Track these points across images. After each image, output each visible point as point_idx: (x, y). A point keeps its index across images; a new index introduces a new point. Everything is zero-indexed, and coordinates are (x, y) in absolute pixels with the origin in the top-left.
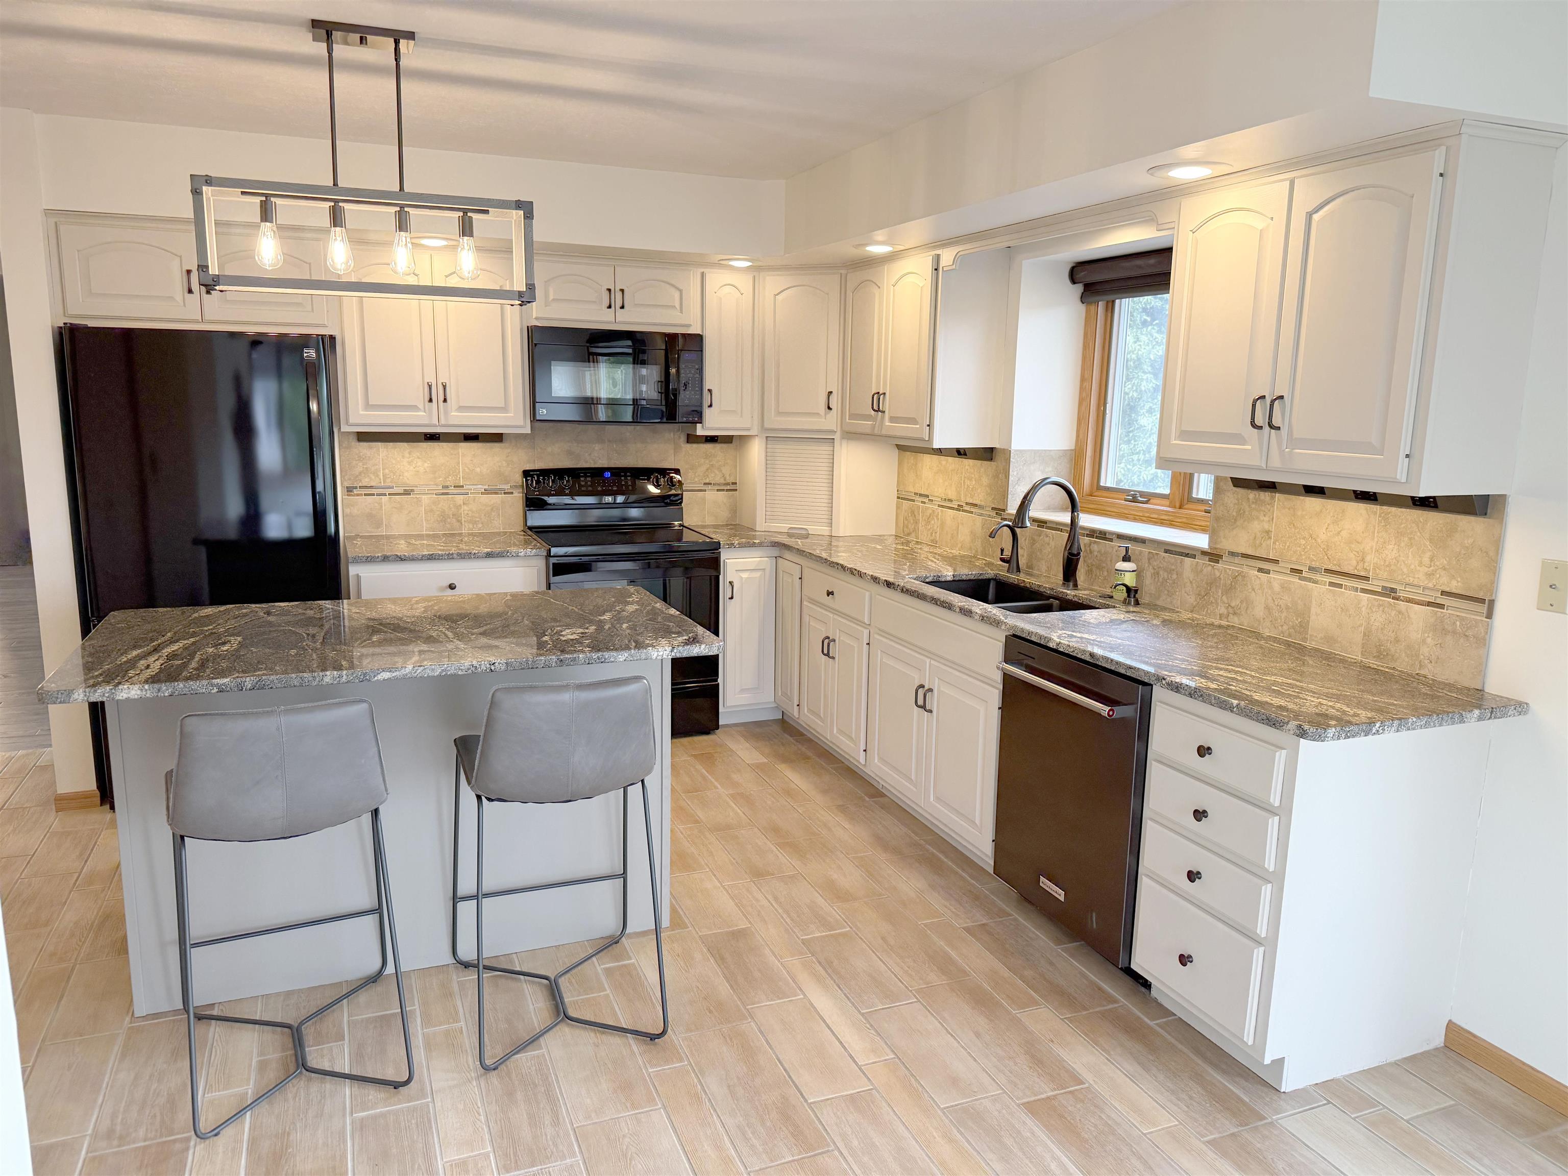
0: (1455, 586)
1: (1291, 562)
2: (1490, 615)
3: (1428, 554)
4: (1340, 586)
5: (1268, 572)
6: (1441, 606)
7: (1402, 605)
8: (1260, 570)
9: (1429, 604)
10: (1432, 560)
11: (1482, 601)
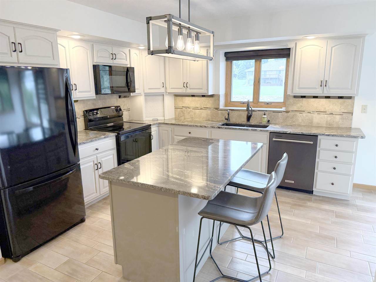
0: (345, 111)
1: (307, 111)
2: (352, 115)
3: (340, 106)
4: (320, 114)
5: (302, 113)
6: (343, 115)
7: (334, 116)
8: (300, 113)
9: (340, 115)
10: (340, 107)
11: (351, 113)
